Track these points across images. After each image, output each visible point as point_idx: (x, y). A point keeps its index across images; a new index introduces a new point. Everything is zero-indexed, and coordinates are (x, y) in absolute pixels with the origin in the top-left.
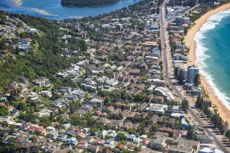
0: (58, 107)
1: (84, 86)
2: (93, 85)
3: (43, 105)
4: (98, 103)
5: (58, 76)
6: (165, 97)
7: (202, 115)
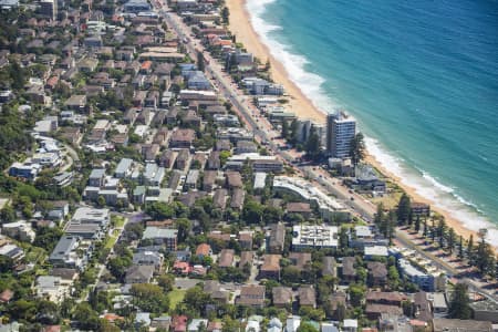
0: (74, 264)
1: (96, 193)
2: (113, 188)
3: (32, 265)
4: (165, 240)
5: (16, 172)
6: (314, 205)
7: (425, 244)
